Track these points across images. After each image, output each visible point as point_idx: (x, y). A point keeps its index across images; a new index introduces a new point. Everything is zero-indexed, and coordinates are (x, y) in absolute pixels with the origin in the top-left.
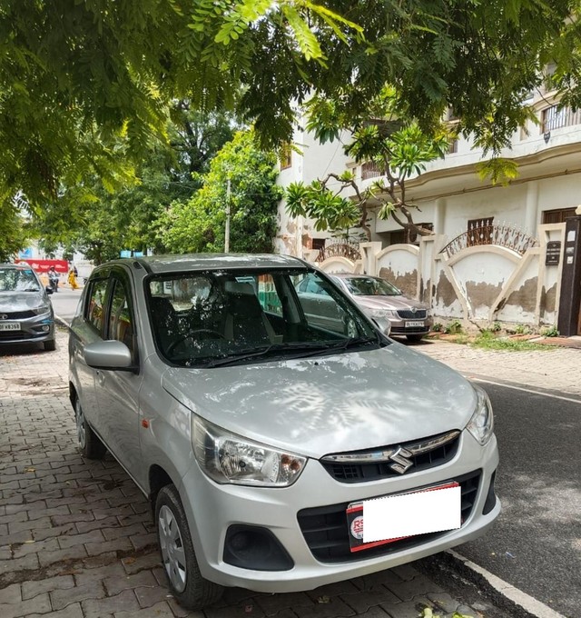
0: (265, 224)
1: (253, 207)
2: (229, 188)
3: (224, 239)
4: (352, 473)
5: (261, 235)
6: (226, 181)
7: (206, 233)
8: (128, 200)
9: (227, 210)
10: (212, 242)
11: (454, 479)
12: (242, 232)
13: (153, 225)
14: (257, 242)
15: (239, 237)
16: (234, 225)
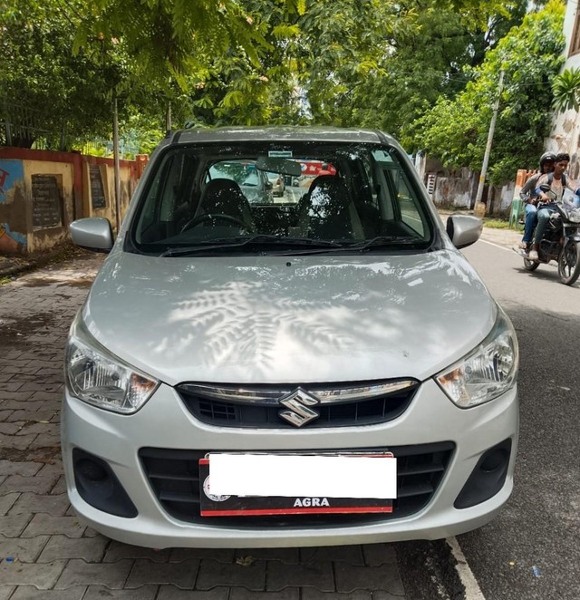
0: (537, 122)
1: (527, 102)
2: (501, 80)
3: (486, 139)
4: (227, 413)
5: (531, 135)
6: (500, 72)
7: (470, 133)
8: (397, 98)
9: (496, 106)
10: (474, 143)
11: (391, 448)
12: (509, 131)
13: (416, 124)
14: (526, 143)
15: (504, 137)
16: (501, 124)
